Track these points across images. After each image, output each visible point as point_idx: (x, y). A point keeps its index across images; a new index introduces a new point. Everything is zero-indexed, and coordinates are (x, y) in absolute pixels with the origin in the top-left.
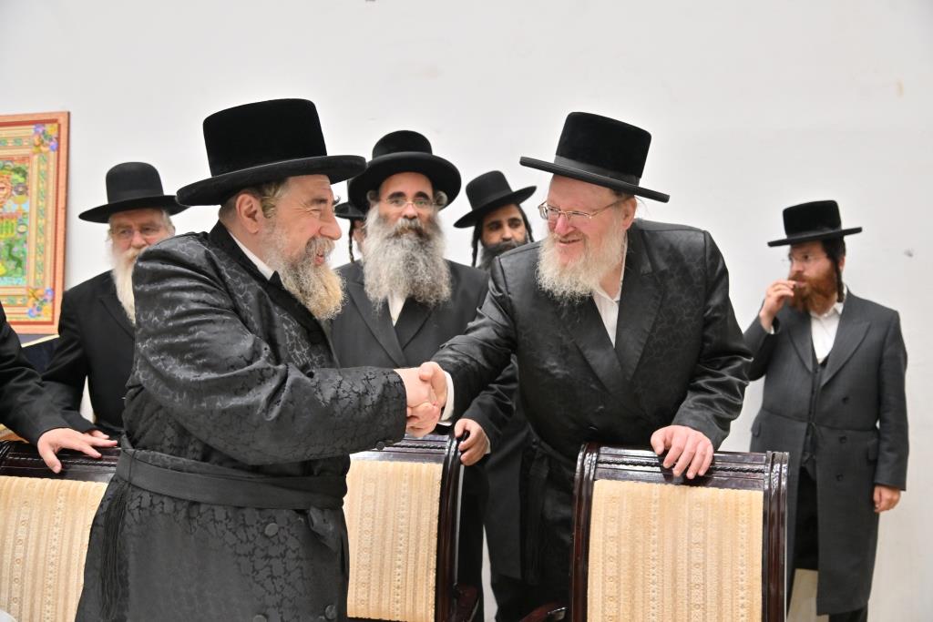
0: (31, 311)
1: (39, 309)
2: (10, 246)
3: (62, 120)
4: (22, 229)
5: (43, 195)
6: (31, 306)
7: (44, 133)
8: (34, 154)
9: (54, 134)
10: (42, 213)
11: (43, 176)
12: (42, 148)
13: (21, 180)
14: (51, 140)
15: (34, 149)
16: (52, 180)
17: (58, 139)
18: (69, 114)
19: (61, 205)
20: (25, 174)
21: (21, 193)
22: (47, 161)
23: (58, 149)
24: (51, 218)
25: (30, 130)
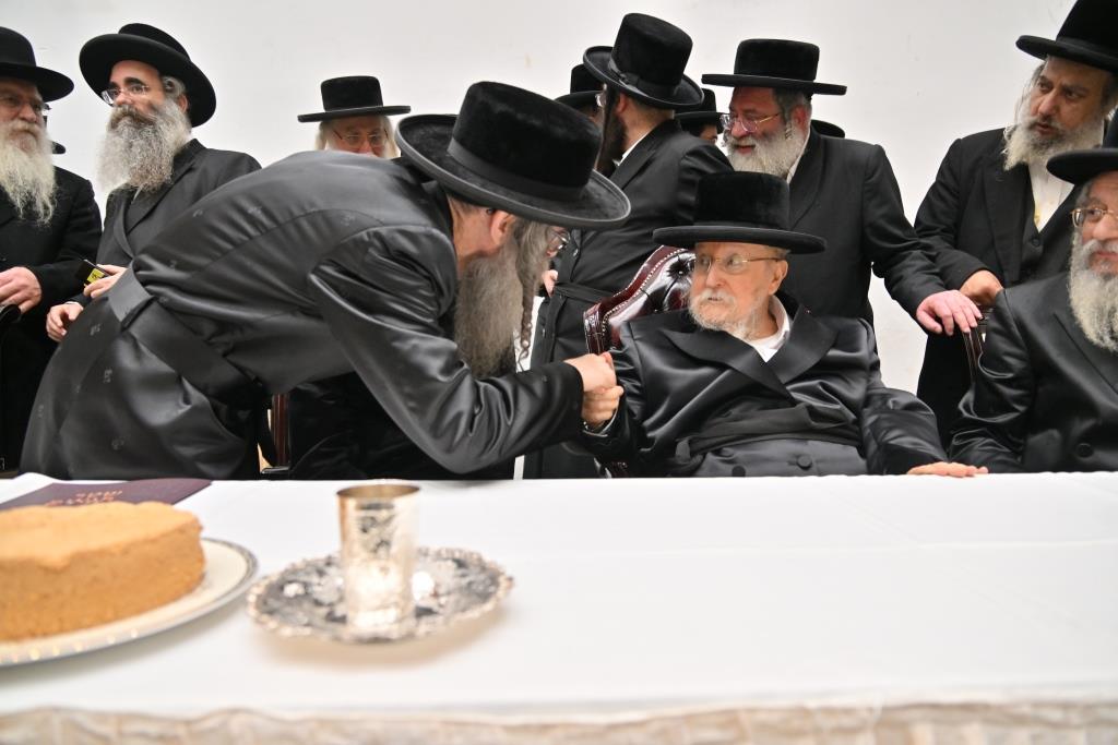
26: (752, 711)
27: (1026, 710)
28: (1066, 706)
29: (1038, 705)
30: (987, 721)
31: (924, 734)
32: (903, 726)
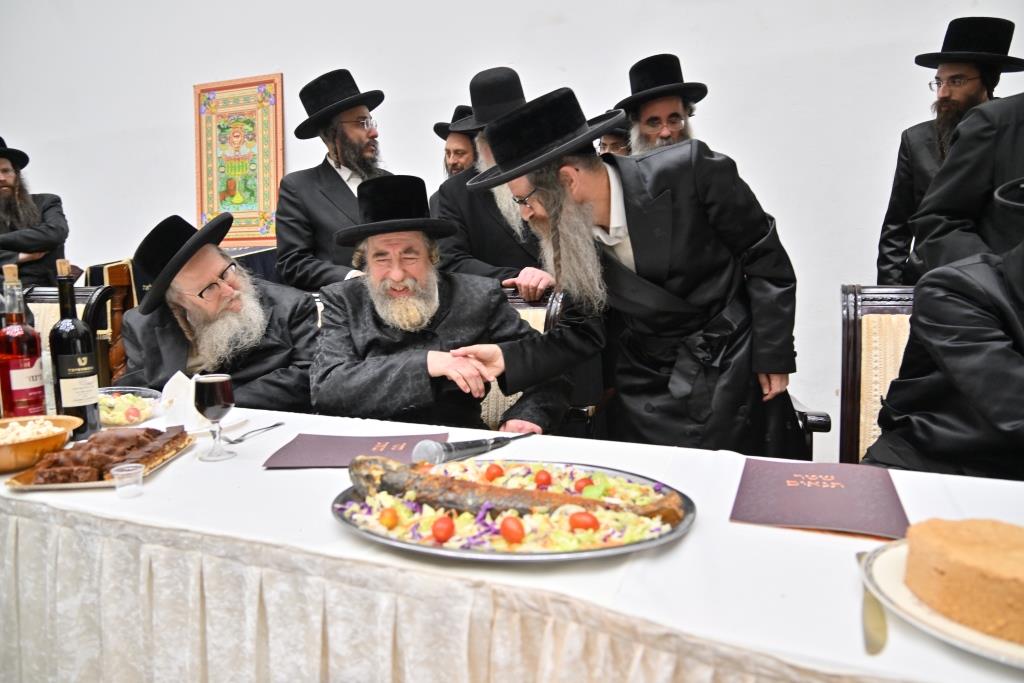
0: (262, 230)
1: (268, 228)
2: (245, 181)
3: (278, 80)
4: (253, 167)
5: (266, 141)
6: (261, 225)
7: (265, 91)
8: (258, 108)
9: (272, 92)
10: (266, 154)
11: (266, 125)
12: (265, 104)
13: (251, 129)
14: (270, 96)
15: (259, 105)
16: (272, 128)
17: (275, 95)
18: (282, 75)
19: (280, 147)
20: (253, 125)
21: (251, 140)
22: (268, 113)
23: (276, 104)
24: (273, 157)
25: (254, 90)
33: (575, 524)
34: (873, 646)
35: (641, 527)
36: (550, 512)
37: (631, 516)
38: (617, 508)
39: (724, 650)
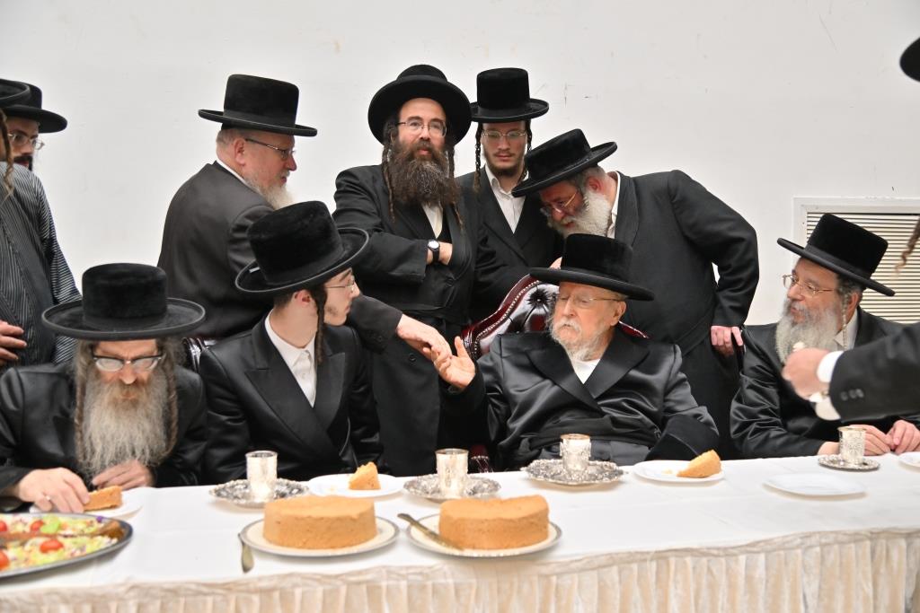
26: (617, 554)
27: (705, 550)
28: (718, 549)
29: (709, 548)
30: (692, 555)
31: (672, 560)
32: (666, 559)
33: (44, 549)
34: (246, 569)
35: (96, 543)
36: (23, 544)
37: (85, 539)
38: (72, 536)
39: (166, 586)
